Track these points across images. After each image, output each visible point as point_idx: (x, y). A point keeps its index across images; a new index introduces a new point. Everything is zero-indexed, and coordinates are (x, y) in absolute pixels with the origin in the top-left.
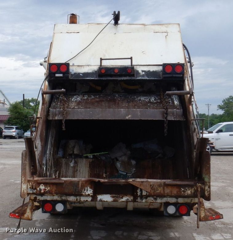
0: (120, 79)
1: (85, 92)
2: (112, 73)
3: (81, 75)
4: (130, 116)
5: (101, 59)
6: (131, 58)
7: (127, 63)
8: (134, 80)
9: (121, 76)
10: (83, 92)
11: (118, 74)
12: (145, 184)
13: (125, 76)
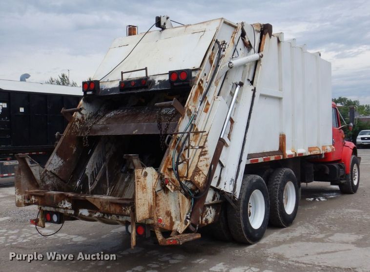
0: (135, 91)
1: (134, 106)
2: (130, 86)
3: (109, 90)
4: (136, 131)
5: (122, 73)
6: (146, 69)
7: (142, 74)
8: (148, 92)
9: (137, 88)
10: (132, 106)
11: (135, 86)
12: (96, 200)
13: (141, 88)
